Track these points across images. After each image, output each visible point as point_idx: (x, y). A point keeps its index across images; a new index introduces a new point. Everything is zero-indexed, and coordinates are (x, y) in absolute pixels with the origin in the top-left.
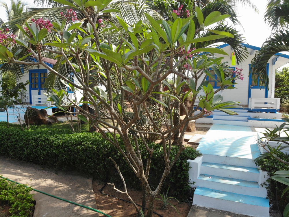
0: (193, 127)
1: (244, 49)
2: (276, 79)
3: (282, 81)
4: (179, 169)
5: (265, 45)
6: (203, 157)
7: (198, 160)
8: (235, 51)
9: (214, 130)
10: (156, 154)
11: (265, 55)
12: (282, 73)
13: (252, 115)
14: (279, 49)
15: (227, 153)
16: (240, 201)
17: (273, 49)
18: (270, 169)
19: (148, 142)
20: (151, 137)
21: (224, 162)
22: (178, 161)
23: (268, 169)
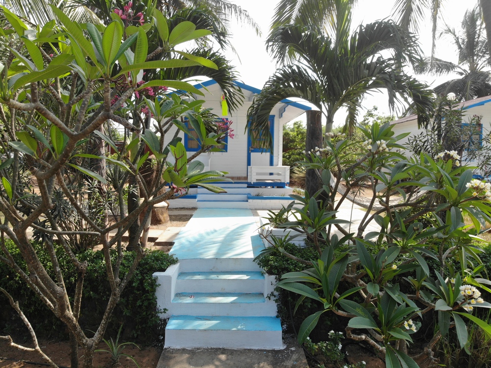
0: (164, 216)
1: (238, 90)
2: (284, 139)
3: (293, 141)
4: (138, 291)
5: (268, 86)
6: (180, 265)
7: (172, 271)
8: (225, 93)
9: (198, 217)
10: (95, 270)
11: (267, 102)
12: (293, 130)
13: (253, 191)
14: (286, 93)
15: (217, 254)
16: (239, 327)
17: (278, 94)
18: (278, 271)
19: (79, 249)
20: (85, 240)
21: (214, 268)
22: (137, 277)
23: (276, 271)
